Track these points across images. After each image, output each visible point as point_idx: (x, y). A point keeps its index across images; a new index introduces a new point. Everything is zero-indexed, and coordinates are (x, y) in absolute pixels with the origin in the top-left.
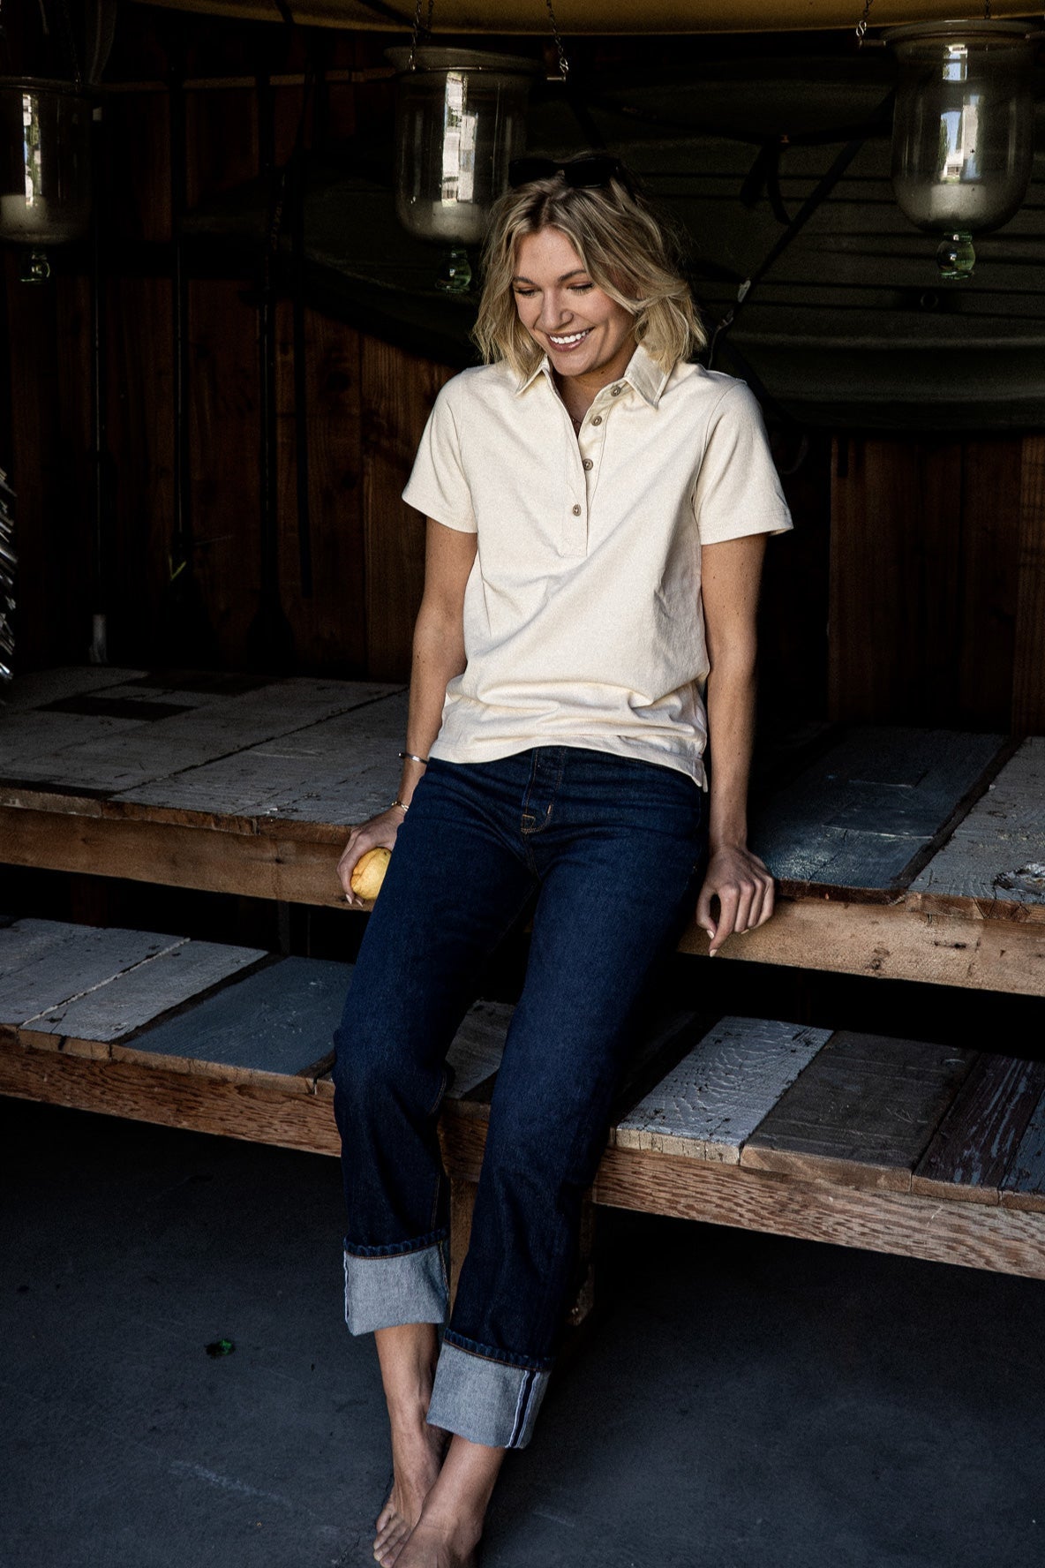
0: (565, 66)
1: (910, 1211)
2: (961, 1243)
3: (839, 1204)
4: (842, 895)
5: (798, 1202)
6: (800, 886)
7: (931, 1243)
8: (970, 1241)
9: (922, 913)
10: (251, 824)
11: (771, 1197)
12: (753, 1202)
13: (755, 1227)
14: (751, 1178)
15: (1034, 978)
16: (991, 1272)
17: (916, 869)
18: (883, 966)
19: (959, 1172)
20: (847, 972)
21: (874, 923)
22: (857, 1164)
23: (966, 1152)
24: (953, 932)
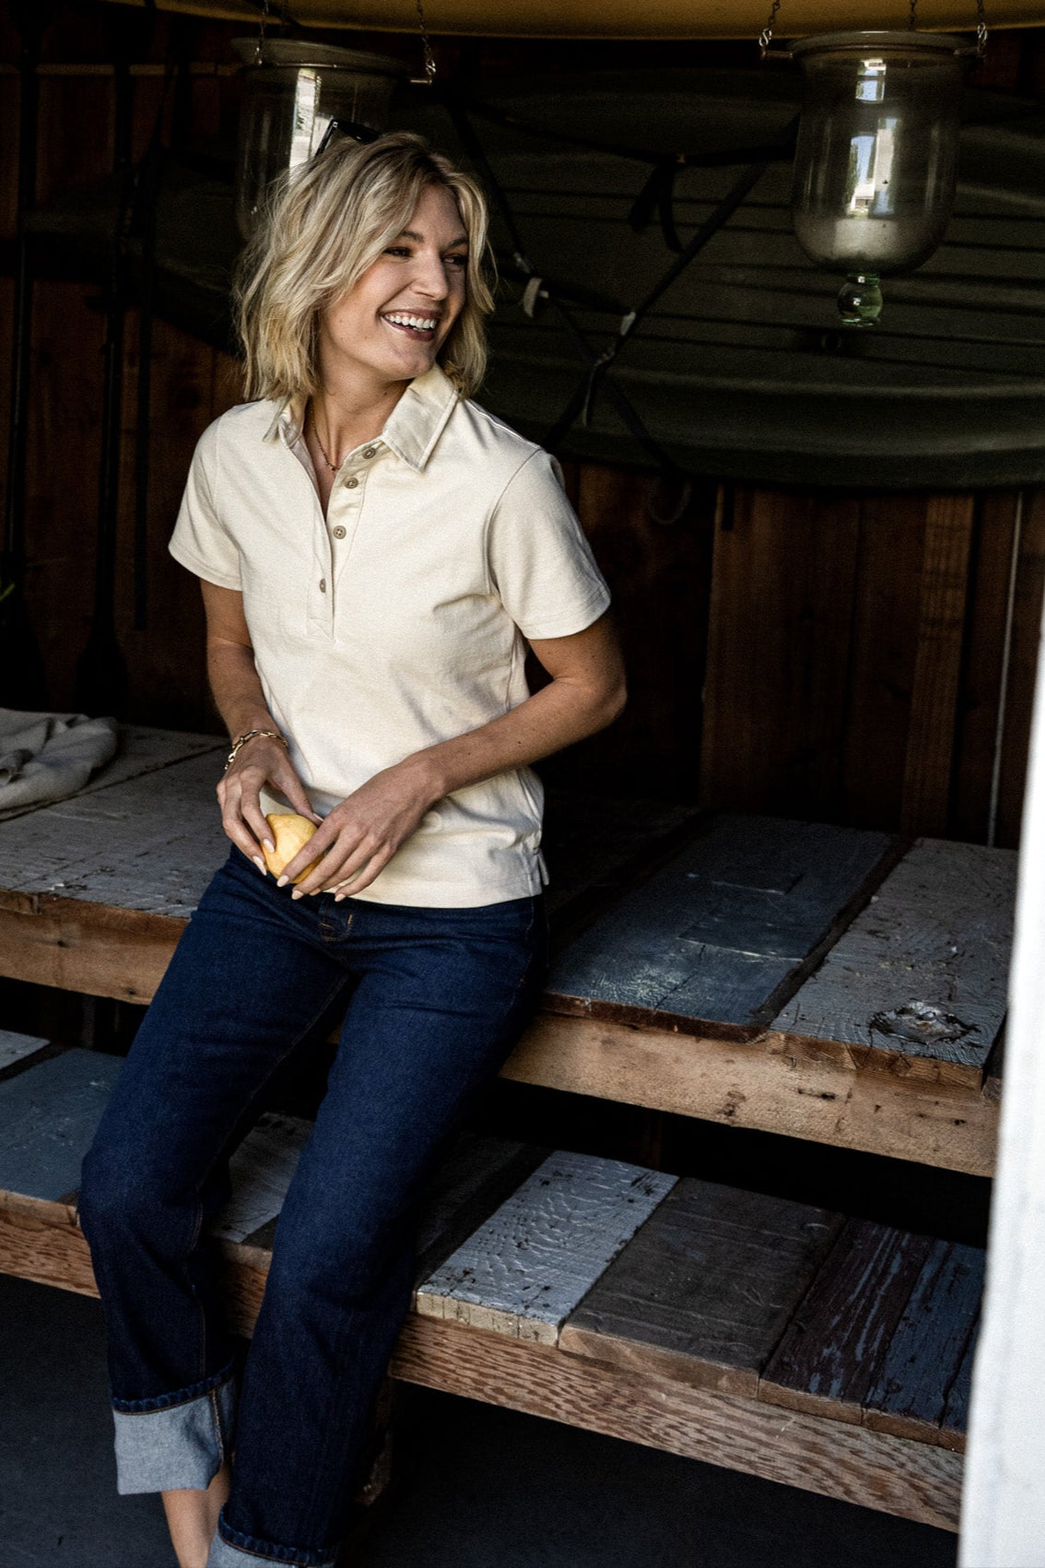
0: (432, 67)
1: (756, 1419)
2: (815, 1464)
3: (673, 1403)
4: (693, 1028)
5: (625, 1397)
6: (646, 1014)
7: (780, 1462)
8: (827, 1464)
9: (785, 1055)
10: (31, 901)
11: (594, 1387)
12: (573, 1392)
13: (573, 1421)
14: (571, 1363)
15: (913, 1141)
16: (851, 1504)
17: (782, 999)
18: (738, 1112)
19: (816, 1379)
20: (696, 1115)
21: (728, 1061)
22: (695, 1358)
23: (826, 1352)
24: (820, 1080)
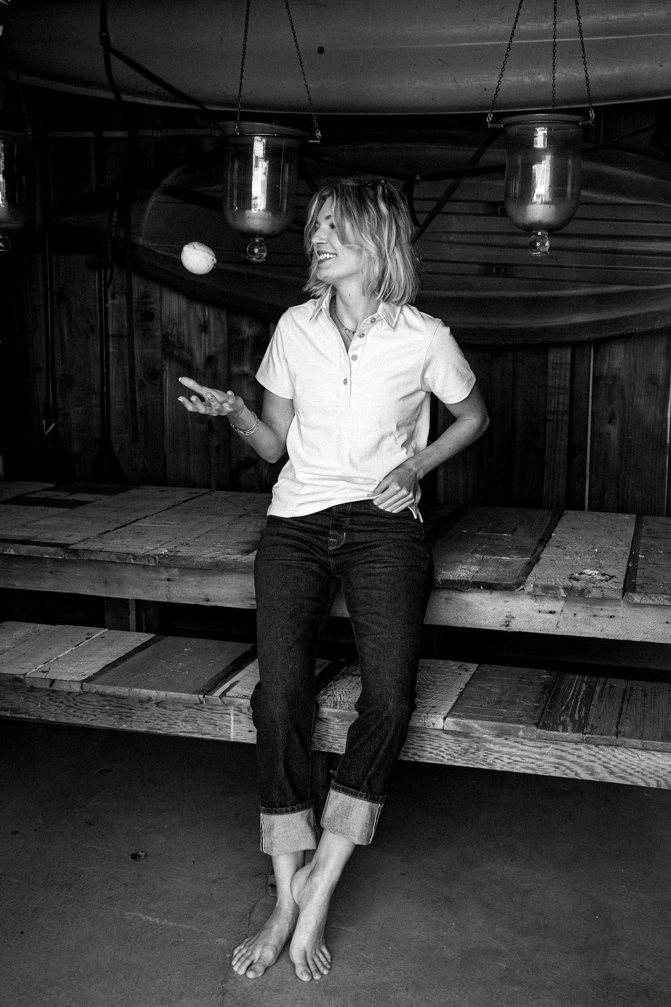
1: (535, 750)
2: (562, 765)
3: (496, 748)
4: (490, 587)
5: (474, 748)
6: (467, 582)
7: (546, 766)
8: (567, 764)
9: (534, 596)
10: (155, 559)
11: (459, 746)
12: (450, 750)
13: (451, 763)
14: (449, 737)
15: (591, 628)
16: (578, 779)
17: (527, 573)
18: (511, 624)
19: (561, 727)
20: (491, 628)
21: (506, 601)
22: (507, 724)
23: (562, 718)
24: (549, 605)
